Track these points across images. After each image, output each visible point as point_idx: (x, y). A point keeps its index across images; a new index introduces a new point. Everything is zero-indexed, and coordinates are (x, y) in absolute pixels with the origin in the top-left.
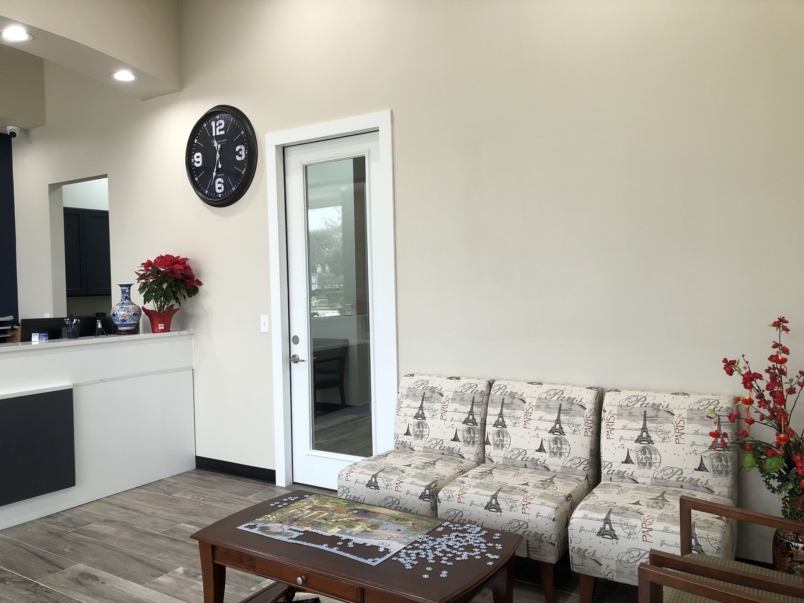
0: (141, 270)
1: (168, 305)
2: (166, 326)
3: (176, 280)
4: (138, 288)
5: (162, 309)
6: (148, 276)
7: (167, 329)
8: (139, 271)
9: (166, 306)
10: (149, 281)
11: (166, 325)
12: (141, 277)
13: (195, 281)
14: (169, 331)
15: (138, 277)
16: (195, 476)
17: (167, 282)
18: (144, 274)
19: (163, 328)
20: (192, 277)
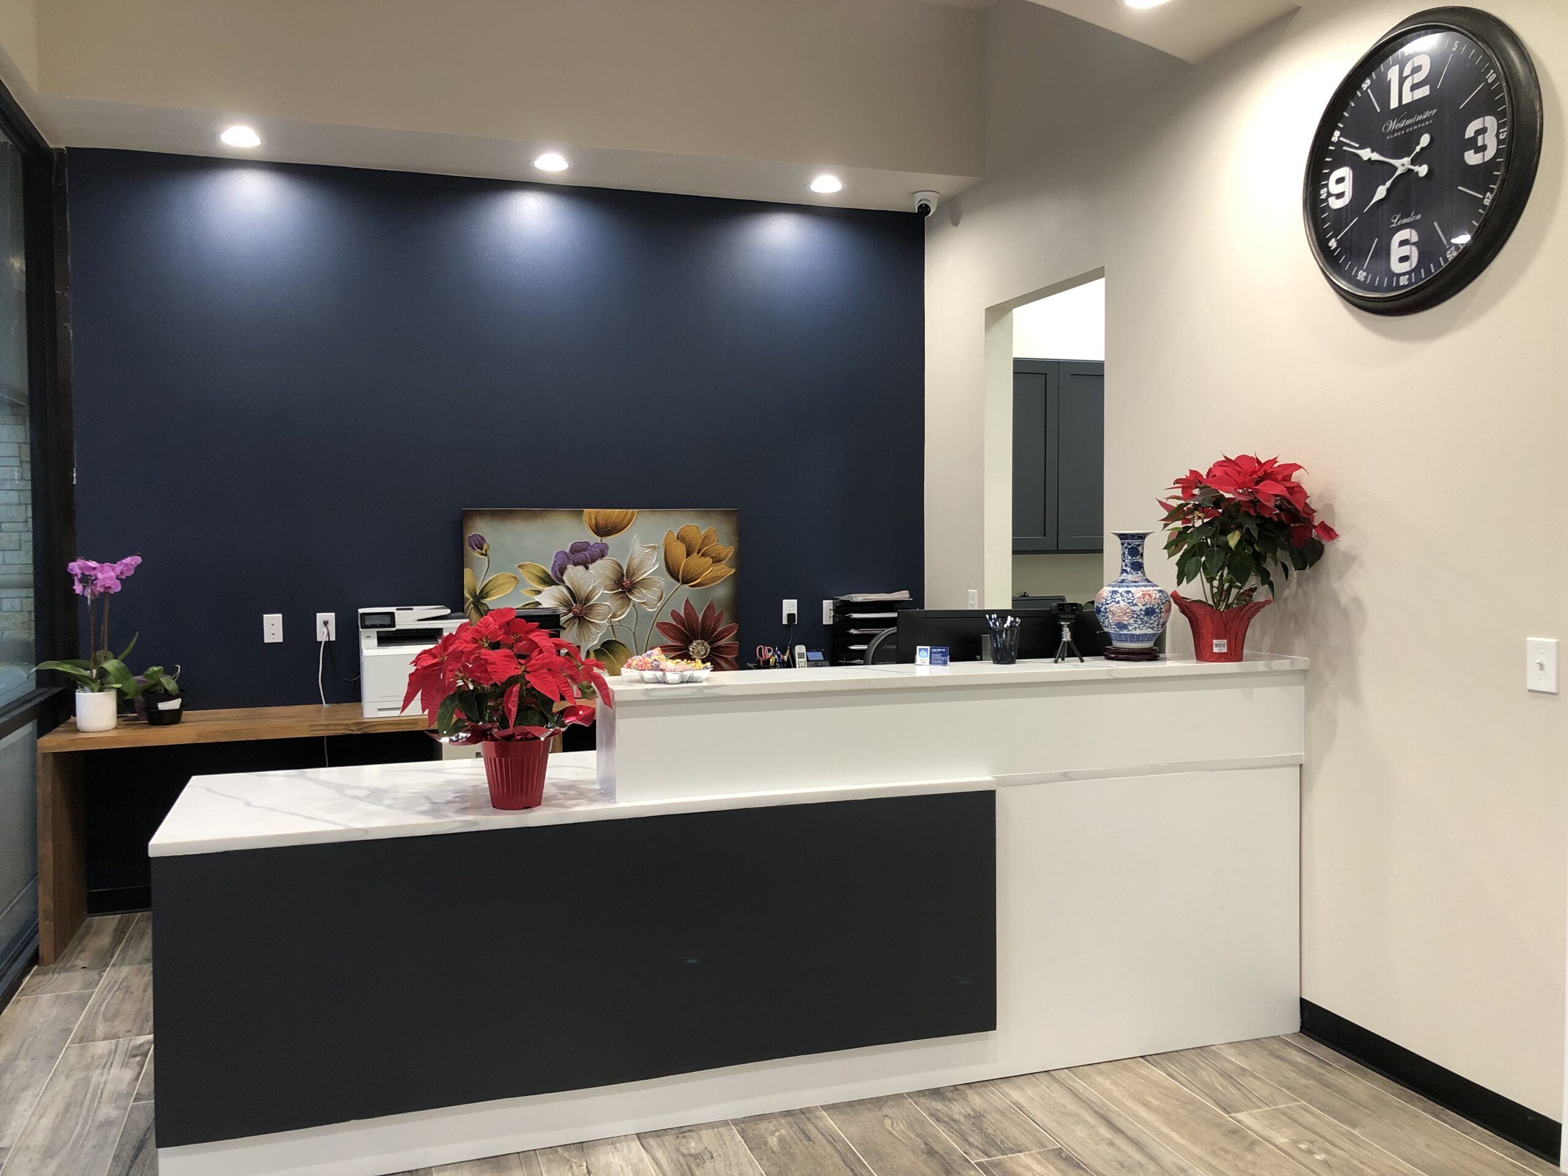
0: (1174, 496)
1: (1240, 588)
2: (1233, 646)
3: (1265, 524)
4: (1166, 543)
5: (1224, 601)
6: (1191, 511)
7: (1234, 654)
8: (1168, 499)
9: (1234, 592)
10: (1193, 526)
11: (1233, 643)
12: (1175, 514)
13: (1315, 527)
14: (1241, 660)
15: (1165, 514)
16: (1299, 1060)
17: (1239, 527)
18: (1181, 506)
19: (1225, 650)
20: (1308, 514)
